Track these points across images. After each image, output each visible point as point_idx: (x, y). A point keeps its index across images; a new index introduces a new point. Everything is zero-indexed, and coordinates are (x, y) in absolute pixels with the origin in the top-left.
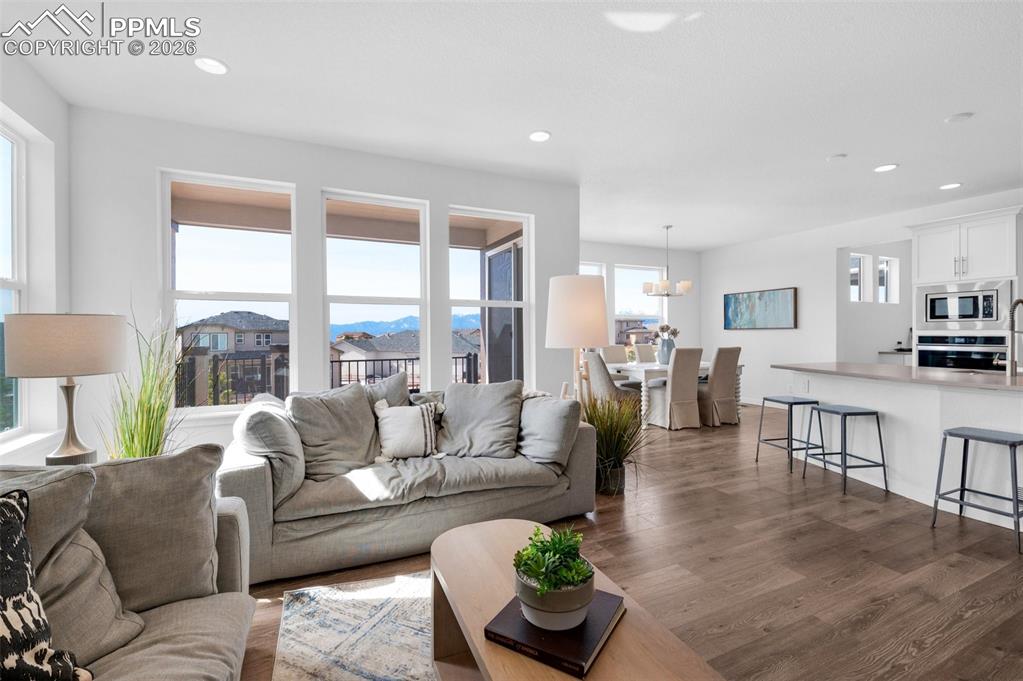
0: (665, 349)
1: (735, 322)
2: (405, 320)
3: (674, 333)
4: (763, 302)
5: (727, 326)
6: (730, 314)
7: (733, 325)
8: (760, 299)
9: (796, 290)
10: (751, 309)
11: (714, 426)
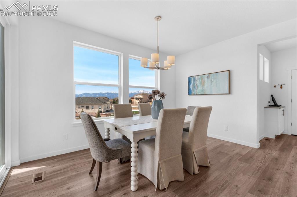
0: (156, 107)
1: (194, 90)
2: (84, 94)
3: (163, 96)
4: (209, 80)
5: (189, 94)
6: (191, 87)
7: (193, 93)
8: (208, 78)
9: (229, 71)
10: (203, 84)
11: (194, 174)
